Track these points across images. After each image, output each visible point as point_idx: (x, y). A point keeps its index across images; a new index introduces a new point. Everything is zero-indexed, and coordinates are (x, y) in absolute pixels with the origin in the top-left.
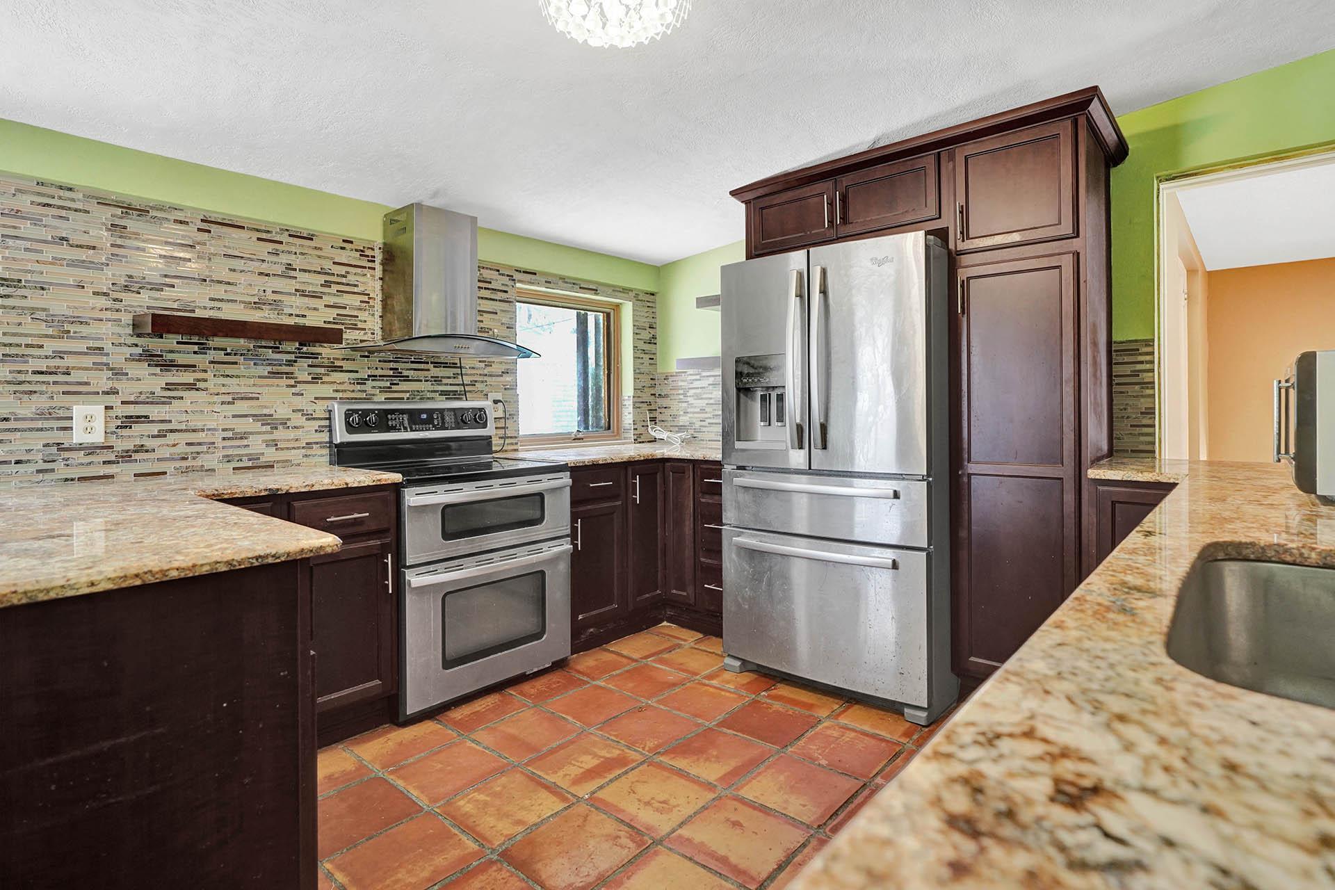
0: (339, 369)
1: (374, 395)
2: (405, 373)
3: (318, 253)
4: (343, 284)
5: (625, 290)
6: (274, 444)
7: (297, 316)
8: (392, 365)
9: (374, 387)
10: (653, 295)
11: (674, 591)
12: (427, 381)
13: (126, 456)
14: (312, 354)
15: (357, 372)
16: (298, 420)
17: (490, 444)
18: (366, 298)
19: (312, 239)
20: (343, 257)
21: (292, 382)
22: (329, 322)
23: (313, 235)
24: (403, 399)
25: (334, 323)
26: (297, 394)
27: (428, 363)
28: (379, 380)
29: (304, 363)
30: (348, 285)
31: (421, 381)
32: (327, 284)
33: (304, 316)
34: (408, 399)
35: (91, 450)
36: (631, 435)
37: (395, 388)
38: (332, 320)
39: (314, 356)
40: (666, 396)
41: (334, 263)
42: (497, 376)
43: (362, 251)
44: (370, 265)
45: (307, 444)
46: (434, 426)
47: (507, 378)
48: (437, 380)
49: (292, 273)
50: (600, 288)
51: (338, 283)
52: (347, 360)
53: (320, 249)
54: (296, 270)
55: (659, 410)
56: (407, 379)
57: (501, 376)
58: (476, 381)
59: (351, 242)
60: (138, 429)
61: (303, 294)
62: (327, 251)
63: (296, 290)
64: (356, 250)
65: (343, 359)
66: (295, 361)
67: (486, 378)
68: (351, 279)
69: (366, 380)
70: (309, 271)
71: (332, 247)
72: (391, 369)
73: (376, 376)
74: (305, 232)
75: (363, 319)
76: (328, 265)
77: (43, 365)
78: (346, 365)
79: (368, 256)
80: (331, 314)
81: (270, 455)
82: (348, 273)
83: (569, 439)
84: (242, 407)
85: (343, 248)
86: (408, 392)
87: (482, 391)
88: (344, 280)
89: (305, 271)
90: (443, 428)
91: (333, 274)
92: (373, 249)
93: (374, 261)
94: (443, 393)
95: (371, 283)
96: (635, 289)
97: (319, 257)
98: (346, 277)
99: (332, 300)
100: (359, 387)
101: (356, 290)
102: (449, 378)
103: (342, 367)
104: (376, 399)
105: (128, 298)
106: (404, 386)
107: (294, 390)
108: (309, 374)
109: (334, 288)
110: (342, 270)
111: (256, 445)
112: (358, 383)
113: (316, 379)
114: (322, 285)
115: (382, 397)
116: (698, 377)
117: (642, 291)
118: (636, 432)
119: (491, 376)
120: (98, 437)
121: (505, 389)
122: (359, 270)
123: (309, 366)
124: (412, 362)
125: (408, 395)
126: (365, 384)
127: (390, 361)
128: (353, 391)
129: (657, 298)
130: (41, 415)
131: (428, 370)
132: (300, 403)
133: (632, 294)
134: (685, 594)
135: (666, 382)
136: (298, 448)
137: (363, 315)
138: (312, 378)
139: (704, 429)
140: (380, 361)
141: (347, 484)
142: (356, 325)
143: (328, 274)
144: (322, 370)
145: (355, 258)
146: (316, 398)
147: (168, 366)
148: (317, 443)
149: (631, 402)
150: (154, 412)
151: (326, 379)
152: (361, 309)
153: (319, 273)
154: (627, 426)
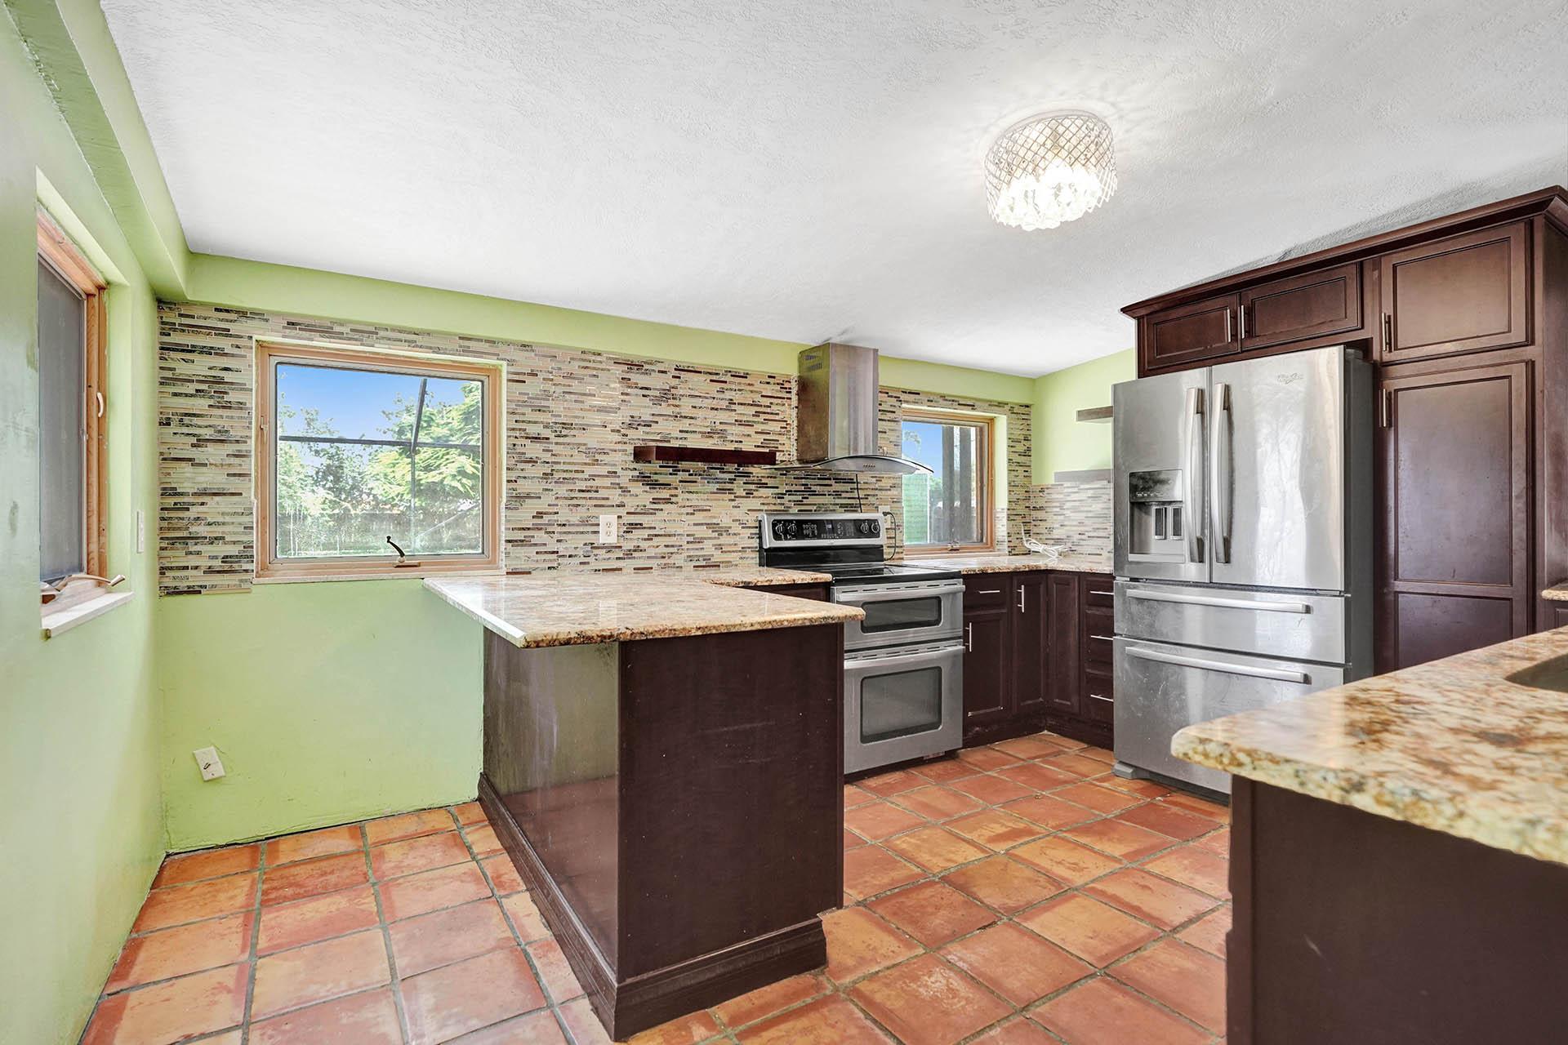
0: (765, 486)
1: (790, 507)
2: (813, 488)
3: (751, 388)
4: (768, 413)
5: (1000, 404)
6: (719, 547)
7: (736, 442)
8: (803, 481)
9: (790, 501)
10: (1027, 406)
11: (1057, 700)
12: (829, 495)
13: (629, 554)
14: (746, 473)
15: (777, 488)
16: (736, 528)
17: (882, 553)
18: (784, 425)
19: (746, 377)
20: (768, 390)
21: (732, 497)
22: (758, 446)
23: (747, 374)
24: (811, 511)
25: (763, 447)
26: (736, 507)
27: (830, 479)
28: (793, 495)
29: (741, 480)
30: (772, 414)
31: (825, 495)
32: (757, 414)
33: (741, 442)
34: (815, 511)
35: (610, 548)
36: (1005, 547)
37: (805, 501)
38: (760, 444)
39: (748, 474)
40: (1041, 508)
41: (762, 396)
42: (886, 490)
43: (783, 384)
44: (788, 395)
45: (743, 548)
46: (838, 535)
47: (894, 492)
48: (838, 494)
49: (733, 407)
50: (977, 404)
51: (765, 413)
52: (771, 477)
53: (752, 385)
54: (735, 404)
55: (1034, 523)
56: (814, 494)
57: (890, 490)
58: (868, 495)
59: (774, 377)
60: (637, 533)
61: (740, 423)
62: (758, 387)
63: (736, 421)
64: (778, 384)
65: (768, 477)
66: (735, 480)
67: (876, 492)
68: (774, 408)
69: (785, 494)
70: (745, 404)
71: (760, 383)
72: (803, 485)
73: (791, 491)
74: (742, 372)
75: (782, 442)
76: (758, 398)
77: (583, 485)
78: (770, 482)
79: (786, 388)
80: (761, 438)
81: (718, 557)
82: (771, 403)
83: (946, 549)
84: (700, 517)
85: (768, 383)
86: (815, 504)
87: (874, 504)
88: (768, 410)
89: (742, 404)
90: (845, 537)
91: (761, 406)
92: (790, 382)
93: (790, 392)
94: (842, 506)
95: (788, 411)
96: (1010, 403)
97: (752, 392)
98: (770, 407)
99: (760, 428)
100: (779, 501)
101: (777, 418)
102: (847, 492)
103: (767, 484)
104: (791, 511)
105: (632, 434)
106: (812, 500)
107: (733, 503)
108: (744, 490)
109: (763, 417)
110: (767, 401)
111: (708, 548)
112: (779, 498)
113: (749, 493)
114: (753, 415)
115: (795, 510)
116: (1076, 490)
117: (1016, 404)
118: (1011, 544)
119: (880, 490)
120: (612, 540)
121: (893, 502)
122: (779, 401)
123: (744, 483)
124: (819, 479)
125: (815, 508)
126: (783, 498)
127: (802, 478)
128: (775, 504)
129: (1033, 410)
130: (584, 523)
131: (831, 485)
132: (738, 514)
133: (1007, 408)
134: (1069, 703)
135: (1041, 494)
136: (736, 551)
137: (782, 439)
138: (747, 494)
139: (1082, 543)
140: (794, 478)
141: (794, 581)
142: (777, 448)
143: (758, 406)
144: (753, 487)
145: (777, 391)
146: (749, 510)
147: (654, 485)
148: (749, 548)
149: (1005, 515)
150: (645, 520)
151: (755, 494)
152: (780, 434)
153: (752, 405)
154: (1001, 539)
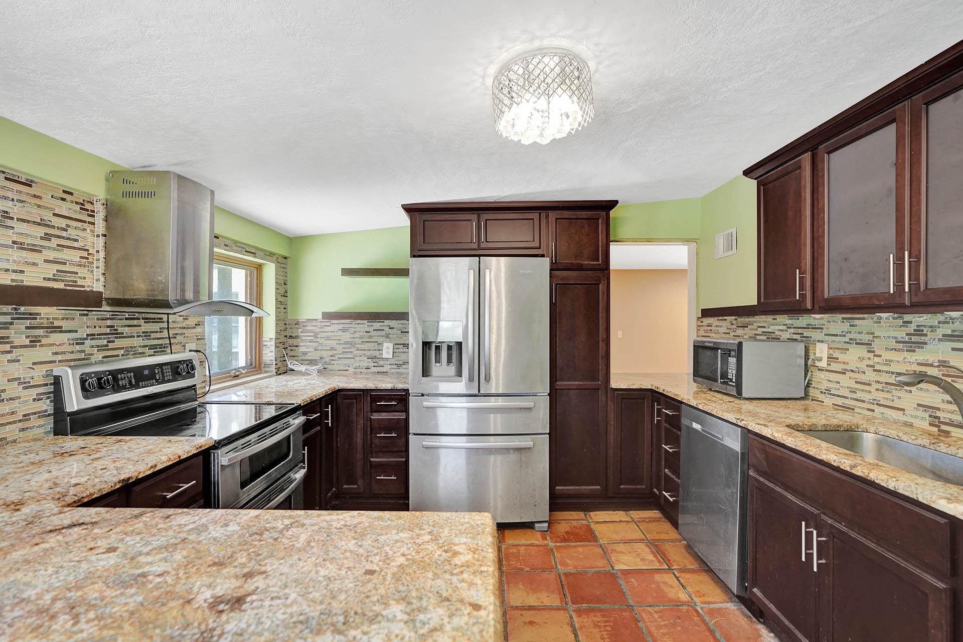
0: (59, 330)
1: (92, 355)
2: (120, 330)
3: (38, 202)
4: (63, 238)
5: (271, 254)
7: (15, 271)
8: (109, 323)
9: (92, 347)
10: (286, 258)
11: (345, 486)
12: (138, 336)
14: (30, 314)
15: (76, 331)
16: (15, 390)
17: (195, 392)
18: (85, 254)
19: (30, 186)
20: (64, 208)
21: (7, 347)
22: (49, 279)
23: (32, 181)
24: (118, 356)
25: (54, 280)
26: (13, 361)
27: (139, 319)
28: (97, 339)
29: (21, 325)
30: (68, 239)
31: (134, 337)
32: (47, 237)
33: (22, 272)
34: (123, 355)
36: (273, 369)
37: (111, 345)
38: (51, 276)
39: (32, 316)
40: (297, 337)
41: (55, 215)
42: (192, 328)
43: (82, 204)
44: (90, 219)
45: (24, 416)
46: (157, 380)
47: (199, 330)
48: (147, 335)
49: (9, 223)
50: (258, 252)
51: (59, 237)
52: (67, 319)
53: (39, 197)
54: (12, 218)
55: (289, 348)
56: (120, 336)
57: (195, 328)
58: (177, 334)
59: (71, 194)
61: (21, 247)
62: (47, 200)
63: (14, 242)
64: (77, 203)
65: (63, 319)
66: (11, 324)
67: (184, 331)
68: (72, 233)
69: (85, 339)
70: (28, 222)
71: (52, 197)
72: (108, 327)
73: (94, 335)
74: (24, 177)
75: (83, 276)
76: (48, 216)
78: (65, 325)
79: (87, 210)
80: (53, 269)
82: (68, 226)
83: (230, 376)
85: (63, 199)
86: (123, 348)
87: (181, 343)
88: (64, 234)
89: (23, 221)
90: (164, 382)
91: (53, 227)
92: (92, 203)
93: (93, 216)
94: (152, 347)
95: (91, 239)
96: (277, 254)
97: (39, 206)
98: (66, 230)
99: (51, 255)
100: (78, 348)
101: (76, 245)
102: (157, 332)
103: (61, 327)
104: (93, 359)
106: (119, 343)
107: (9, 356)
108: (27, 337)
109: (55, 242)
110: (63, 223)
112: (77, 344)
113: (35, 342)
114: (42, 238)
115: (99, 356)
116: (329, 324)
117: (280, 255)
118: (277, 367)
119: (188, 328)
121: (198, 339)
122: (79, 224)
123: (27, 328)
124: (126, 319)
125: (122, 352)
126: (83, 343)
127: (107, 319)
128: (72, 352)
129: (288, 261)
131: (140, 326)
132: (17, 370)
133: (275, 258)
134: (356, 486)
135: (297, 326)
136: (15, 422)
137: (82, 272)
138: (31, 342)
139: (332, 362)
140: (98, 319)
141: (179, 457)
142: (76, 282)
143: (48, 226)
144: (40, 332)
145: (75, 211)
146: (34, 364)
148: (35, 413)
149: (273, 343)
151: (44, 341)
152: (80, 266)
153: (39, 224)
154: (268, 362)
